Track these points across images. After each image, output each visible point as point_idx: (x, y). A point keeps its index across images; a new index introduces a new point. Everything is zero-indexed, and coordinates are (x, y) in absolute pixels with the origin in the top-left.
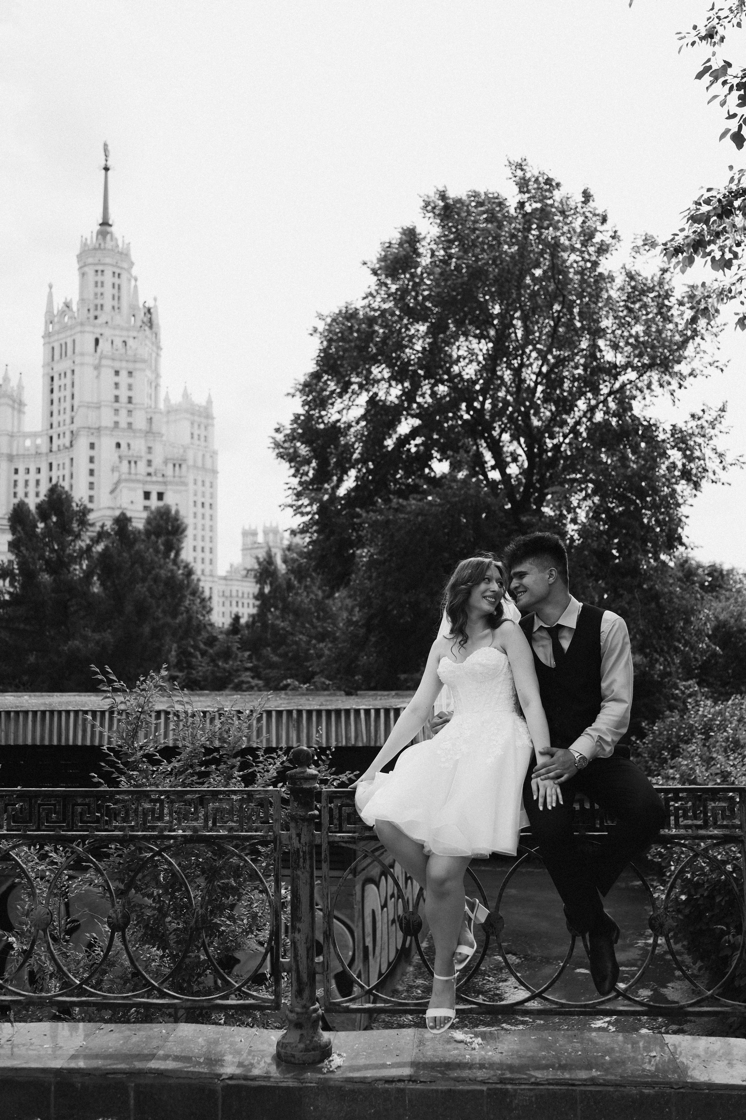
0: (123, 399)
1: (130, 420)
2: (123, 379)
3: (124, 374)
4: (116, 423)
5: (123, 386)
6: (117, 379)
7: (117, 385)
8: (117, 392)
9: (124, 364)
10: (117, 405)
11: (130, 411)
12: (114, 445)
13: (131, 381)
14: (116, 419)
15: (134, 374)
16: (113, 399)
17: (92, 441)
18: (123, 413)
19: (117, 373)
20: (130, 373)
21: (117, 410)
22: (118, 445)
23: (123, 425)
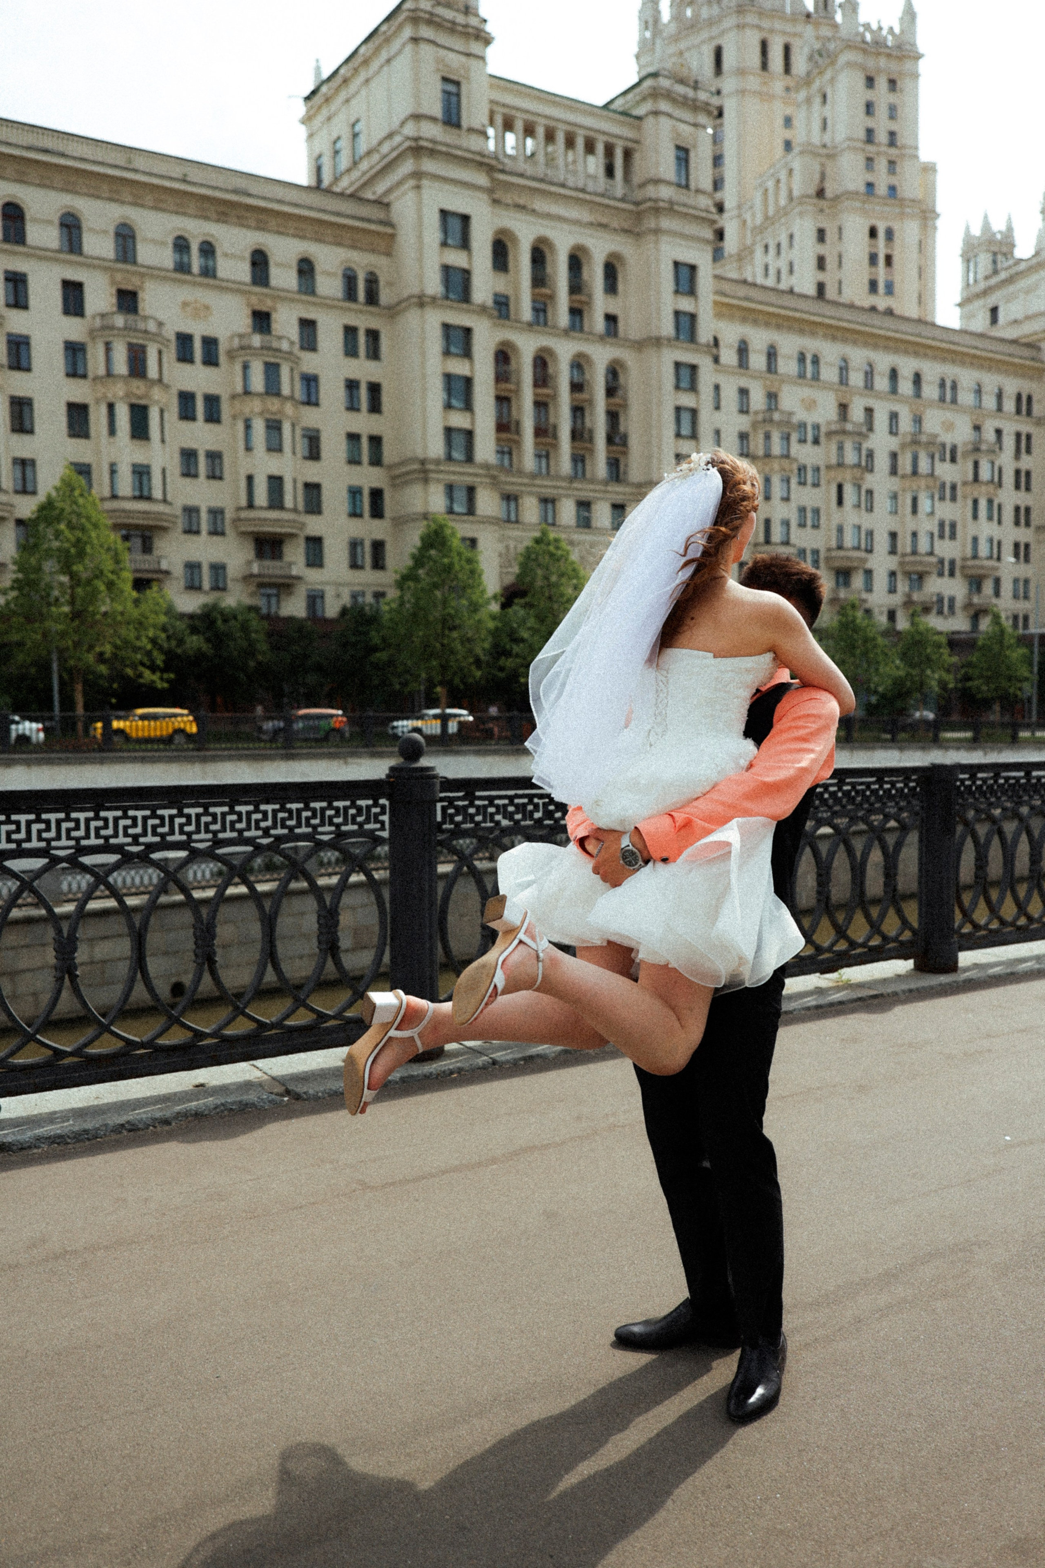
0: (882, 137)
1: (891, 179)
2: (881, 94)
3: (882, 83)
4: (870, 185)
5: (881, 111)
6: (870, 95)
7: (869, 108)
8: (870, 123)
9: (883, 62)
10: (871, 148)
11: (892, 163)
12: (866, 231)
13: (892, 98)
14: (870, 178)
15: (900, 85)
16: (862, 135)
17: (821, 226)
18: (882, 165)
19: (870, 81)
20: (892, 83)
21: (870, 160)
22: (873, 233)
23: (882, 189)
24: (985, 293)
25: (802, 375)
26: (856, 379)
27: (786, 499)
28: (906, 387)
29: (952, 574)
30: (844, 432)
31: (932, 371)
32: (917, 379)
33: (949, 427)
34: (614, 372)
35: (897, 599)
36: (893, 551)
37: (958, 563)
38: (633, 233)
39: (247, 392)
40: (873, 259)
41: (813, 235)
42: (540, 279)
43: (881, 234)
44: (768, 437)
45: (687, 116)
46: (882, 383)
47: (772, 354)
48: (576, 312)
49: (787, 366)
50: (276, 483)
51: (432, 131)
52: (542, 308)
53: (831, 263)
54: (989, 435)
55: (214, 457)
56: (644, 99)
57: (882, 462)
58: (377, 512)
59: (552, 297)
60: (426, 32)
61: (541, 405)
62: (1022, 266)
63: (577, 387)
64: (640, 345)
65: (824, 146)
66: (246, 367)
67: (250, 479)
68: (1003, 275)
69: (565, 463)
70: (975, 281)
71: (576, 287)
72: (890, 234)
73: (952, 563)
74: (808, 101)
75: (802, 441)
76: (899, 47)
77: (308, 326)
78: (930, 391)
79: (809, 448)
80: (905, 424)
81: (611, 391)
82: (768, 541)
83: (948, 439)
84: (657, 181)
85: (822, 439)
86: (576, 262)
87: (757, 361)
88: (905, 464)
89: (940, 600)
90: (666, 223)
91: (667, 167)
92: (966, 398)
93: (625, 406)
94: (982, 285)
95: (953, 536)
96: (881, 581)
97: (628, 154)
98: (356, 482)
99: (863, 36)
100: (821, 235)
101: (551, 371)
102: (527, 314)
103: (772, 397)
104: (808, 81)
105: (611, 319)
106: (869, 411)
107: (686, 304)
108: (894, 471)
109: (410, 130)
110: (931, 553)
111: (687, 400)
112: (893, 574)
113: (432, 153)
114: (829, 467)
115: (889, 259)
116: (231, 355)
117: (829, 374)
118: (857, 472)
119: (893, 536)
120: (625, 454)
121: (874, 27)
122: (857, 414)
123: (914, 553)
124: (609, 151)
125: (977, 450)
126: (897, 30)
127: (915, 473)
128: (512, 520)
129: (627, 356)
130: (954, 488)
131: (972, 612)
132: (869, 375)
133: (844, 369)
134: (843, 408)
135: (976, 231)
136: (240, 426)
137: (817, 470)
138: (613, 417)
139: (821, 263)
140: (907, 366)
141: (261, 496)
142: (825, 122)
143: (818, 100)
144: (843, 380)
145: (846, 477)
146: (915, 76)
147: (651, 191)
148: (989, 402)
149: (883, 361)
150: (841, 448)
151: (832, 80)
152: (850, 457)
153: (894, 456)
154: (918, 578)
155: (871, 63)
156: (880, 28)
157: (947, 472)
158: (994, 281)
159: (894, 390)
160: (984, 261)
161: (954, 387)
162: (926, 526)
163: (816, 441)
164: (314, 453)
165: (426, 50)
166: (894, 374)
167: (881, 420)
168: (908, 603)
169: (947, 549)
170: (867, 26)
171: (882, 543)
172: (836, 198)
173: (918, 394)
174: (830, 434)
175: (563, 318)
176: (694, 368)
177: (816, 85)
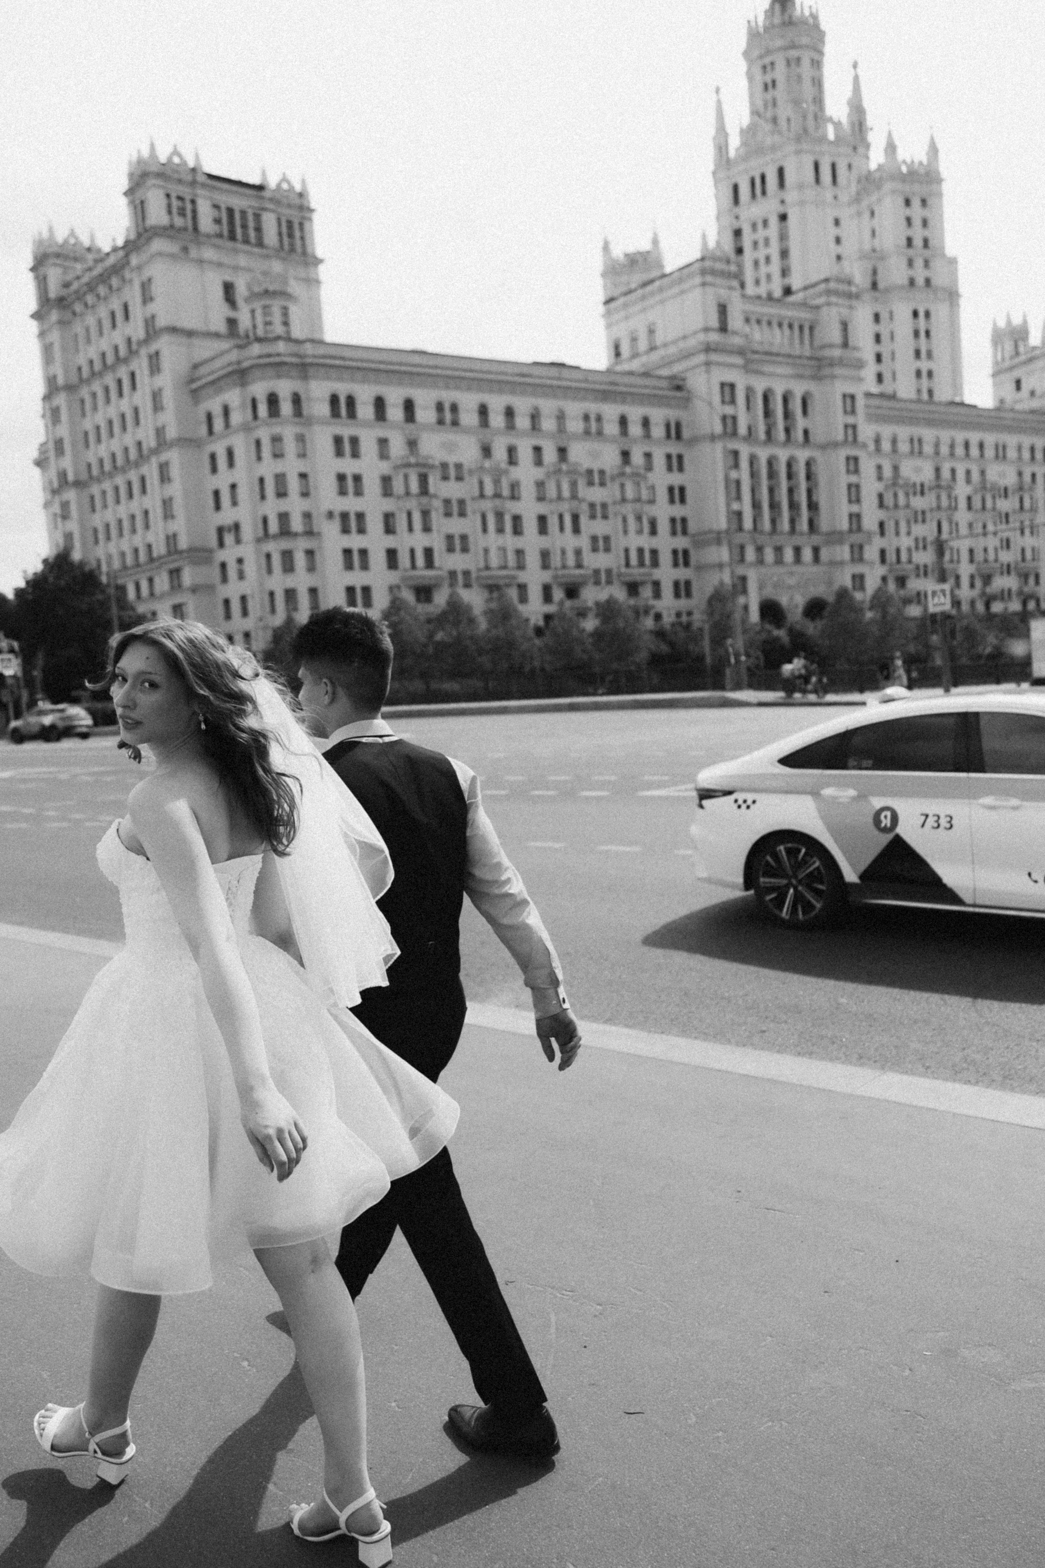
0: (918, 242)
1: (927, 273)
2: (916, 211)
3: (916, 203)
4: (912, 279)
5: (917, 222)
6: (908, 212)
7: (909, 220)
8: (910, 233)
9: (916, 187)
10: (911, 252)
11: (927, 261)
12: (911, 313)
13: (924, 213)
14: (911, 273)
15: (929, 202)
16: (904, 242)
17: (877, 311)
18: (919, 263)
19: (908, 203)
20: (924, 202)
21: (911, 260)
22: (915, 314)
23: (920, 281)
24: (1011, 368)
25: (912, 452)
26: (944, 450)
27: (909, 533)
28: (974, 451)
29: (1009, 572)
30: (939, 487)
31: (990, 439)
32: (981, 446)
33: (1002, 475)
34: (808, 464)
35: (976, 592)
36: (972, 561)
37: (1012, 566)
38: (817, 378)
39: (624, 500)
40: (916, 334)
41: (871, 318)
42: (768, 413)
43: (922, 314)
44: (895, 495)
45: (846, 302)
46: (960, 451)
47: (894, 441)
48: (787, 430)
49: (904, 447)
50: (641, 551)
51: (714, 337)
52: (768, 433)
53: (885, 338)
54: (1027, 478)
55: (607, 539)
56: (820, 295)
57: (962, 504)
58: (686, 564)
59: (775, 423)
60: (709, 279)
61: (771, 490)
62: (1038, 352)
63: (790, 476)
64: (823, 447)
65: (874, 250)
66: (622, 486)
67: (627, 551)
68: (1023, 358)
69: (785, 525)
70: (1003, 359)
71: (787, 415)
72: (927, 314)
73: (1009, 566)
74: (859, 214)
75: (915, 494)
76: (927, 174)
77: (648, 456)
78: (990, 453)
79: (918, 497)
80: (975, 476)
81: (809, 477)
82: (899, 561)
83: (1003, 483)
84: (831, 346)
85: (926, 491)
86: (785, 400)
87: (886, 446)
88: (977, 503)
89: (1003, 591)
90: (838, 371)
91: (836, 336)
92: (1012, 454)
93: (816, 485)
94: (1007, 364)
95: (1008, 546)
96: (965, 581)
97: (811, 329)
98: (674, 546)
99: (900, 169)
100: (877, 318)
101: (775, 468)
102: (762, 436)
103: (896, 468)
104: (857, 199)
105: (806, 432)
106: (953, 471)
107: (850, 420)
108: (970, 508)
109: (701, 337)
110: (996, 560)
111: (853, 479)
112: (972, 577)
113: (715, 350)
114: (931, 510)
115: (928, 333)
116: (613, 479)
117: (928, 449)
118: (949, 512)
119: (971, 551)
120: (818, 515)
121: (909, 161)
122: (946, 474)
123: (986, 561)
124: (801, 328)
125: (1021, 488)
126: (925, 162)
127: (984, 508)
128: (760, 561)
129: (817, 454)
130: (1007, 515)
131: (1022, 597)
132: (952, 446)
133: (937, 445)
134: (938, 470)
135: (1002, 324)
136: (620, 519)
137: (923, 513)
138: (809, 492)
139: (878, 338)
140: (974, 437)
141: (634, 560)
142: (873, 233)
143: (867, 215)
144: (937, 453)
145: (943, 516)
146: (940, 195)
147: (827, 353)
148: (1026, 455)
149: (960, 436)
150: (938, 497)
151: (879, 200)
152: (945, 502)
153: (969, 499)
154: (987, 579)
155: (907, 188)
156: (913, 162)
157: (1004, 505)
158: (1017, 360)
159: (967, 455)
160: (1009, 347)
161: (1004, 447)
162: (992, 542)
163: (922, 493)
164: (653, 532)
165: (710, 290)
166: (967, 445)
167: (961, 475)
168: (983, 594)
169: (1006, 557)
170: (904, 162)
171: (965, 556)
172: (887, 290)
173: (982, 456)
174: (930, 489)
175: (781, 435)
176: (856, 459)
177: (865, 203)
